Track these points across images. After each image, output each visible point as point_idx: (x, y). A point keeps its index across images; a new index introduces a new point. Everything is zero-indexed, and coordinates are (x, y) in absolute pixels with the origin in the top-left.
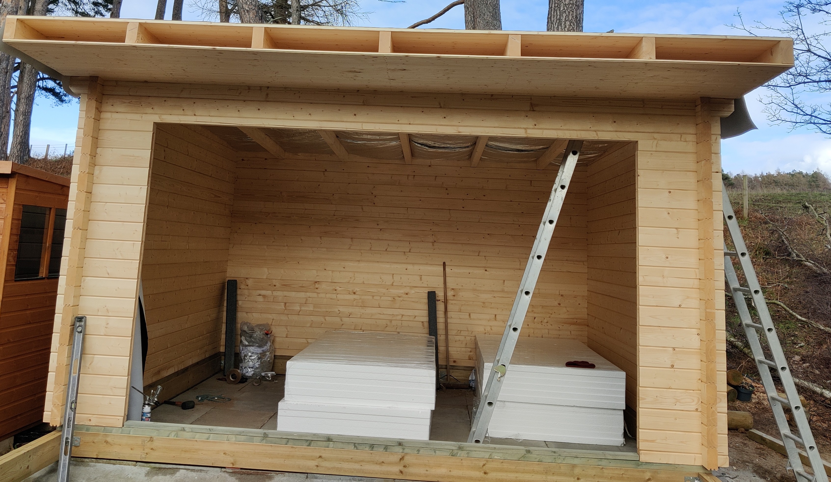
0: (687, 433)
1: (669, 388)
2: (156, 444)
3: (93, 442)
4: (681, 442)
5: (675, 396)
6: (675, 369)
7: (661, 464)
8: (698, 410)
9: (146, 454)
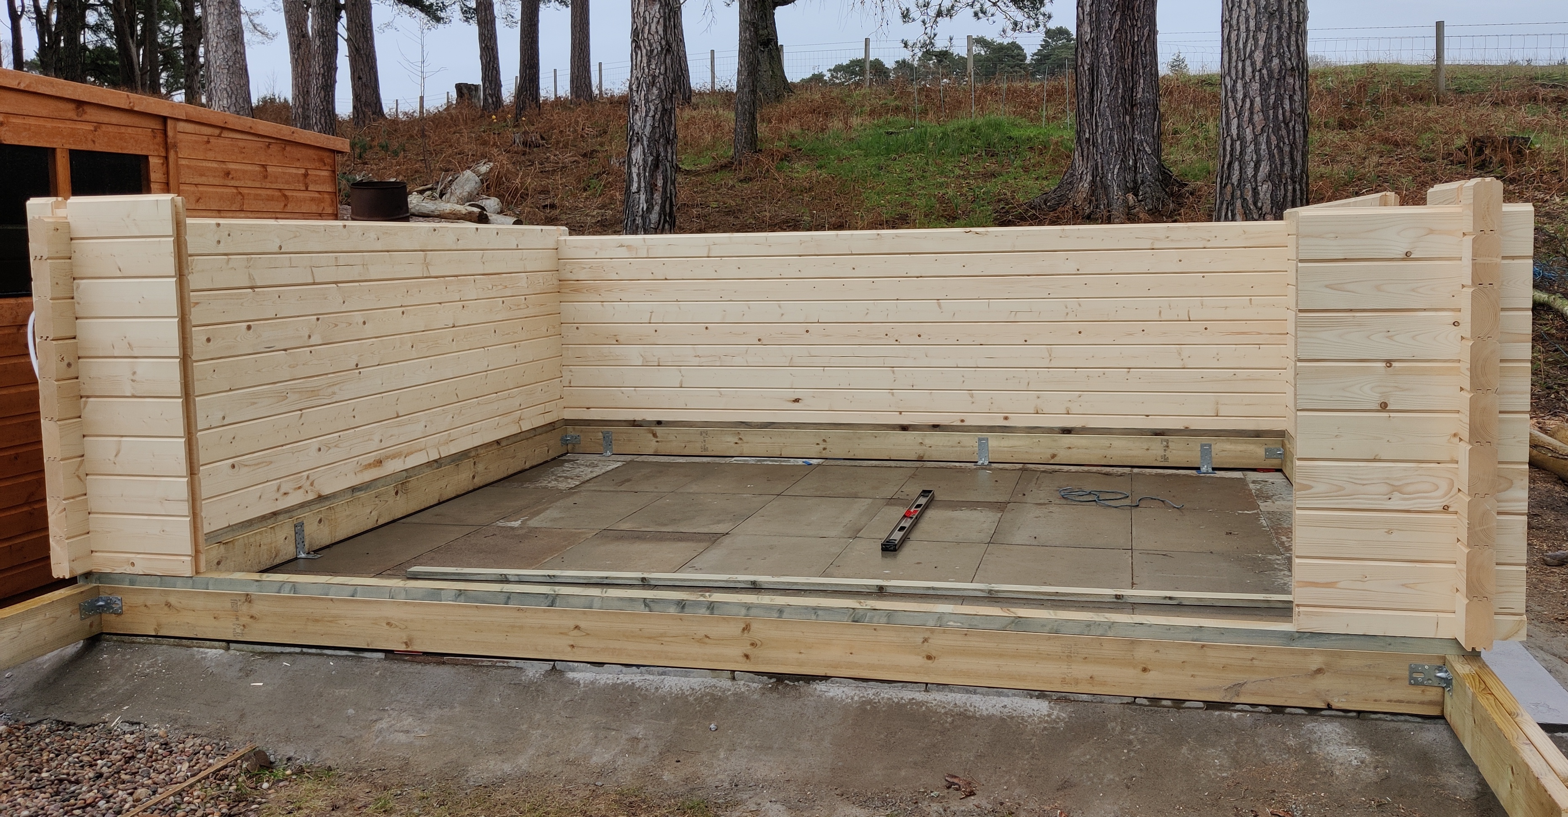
0: (1418, 565)
1: (1374, 460)
2: (257, 608)
3: (145, 606)
4: (1402, 585)
5: (1388, 478)
6: (1392, 414)
7: (1349, 637)
8: (1450, 509)
9: (242, 627)
